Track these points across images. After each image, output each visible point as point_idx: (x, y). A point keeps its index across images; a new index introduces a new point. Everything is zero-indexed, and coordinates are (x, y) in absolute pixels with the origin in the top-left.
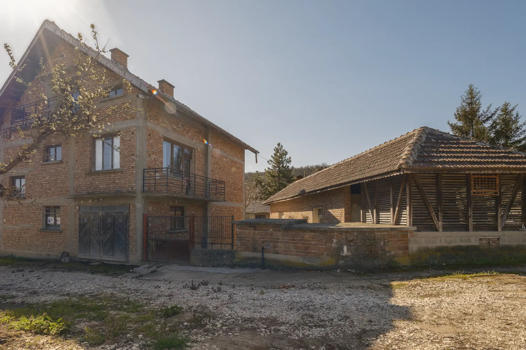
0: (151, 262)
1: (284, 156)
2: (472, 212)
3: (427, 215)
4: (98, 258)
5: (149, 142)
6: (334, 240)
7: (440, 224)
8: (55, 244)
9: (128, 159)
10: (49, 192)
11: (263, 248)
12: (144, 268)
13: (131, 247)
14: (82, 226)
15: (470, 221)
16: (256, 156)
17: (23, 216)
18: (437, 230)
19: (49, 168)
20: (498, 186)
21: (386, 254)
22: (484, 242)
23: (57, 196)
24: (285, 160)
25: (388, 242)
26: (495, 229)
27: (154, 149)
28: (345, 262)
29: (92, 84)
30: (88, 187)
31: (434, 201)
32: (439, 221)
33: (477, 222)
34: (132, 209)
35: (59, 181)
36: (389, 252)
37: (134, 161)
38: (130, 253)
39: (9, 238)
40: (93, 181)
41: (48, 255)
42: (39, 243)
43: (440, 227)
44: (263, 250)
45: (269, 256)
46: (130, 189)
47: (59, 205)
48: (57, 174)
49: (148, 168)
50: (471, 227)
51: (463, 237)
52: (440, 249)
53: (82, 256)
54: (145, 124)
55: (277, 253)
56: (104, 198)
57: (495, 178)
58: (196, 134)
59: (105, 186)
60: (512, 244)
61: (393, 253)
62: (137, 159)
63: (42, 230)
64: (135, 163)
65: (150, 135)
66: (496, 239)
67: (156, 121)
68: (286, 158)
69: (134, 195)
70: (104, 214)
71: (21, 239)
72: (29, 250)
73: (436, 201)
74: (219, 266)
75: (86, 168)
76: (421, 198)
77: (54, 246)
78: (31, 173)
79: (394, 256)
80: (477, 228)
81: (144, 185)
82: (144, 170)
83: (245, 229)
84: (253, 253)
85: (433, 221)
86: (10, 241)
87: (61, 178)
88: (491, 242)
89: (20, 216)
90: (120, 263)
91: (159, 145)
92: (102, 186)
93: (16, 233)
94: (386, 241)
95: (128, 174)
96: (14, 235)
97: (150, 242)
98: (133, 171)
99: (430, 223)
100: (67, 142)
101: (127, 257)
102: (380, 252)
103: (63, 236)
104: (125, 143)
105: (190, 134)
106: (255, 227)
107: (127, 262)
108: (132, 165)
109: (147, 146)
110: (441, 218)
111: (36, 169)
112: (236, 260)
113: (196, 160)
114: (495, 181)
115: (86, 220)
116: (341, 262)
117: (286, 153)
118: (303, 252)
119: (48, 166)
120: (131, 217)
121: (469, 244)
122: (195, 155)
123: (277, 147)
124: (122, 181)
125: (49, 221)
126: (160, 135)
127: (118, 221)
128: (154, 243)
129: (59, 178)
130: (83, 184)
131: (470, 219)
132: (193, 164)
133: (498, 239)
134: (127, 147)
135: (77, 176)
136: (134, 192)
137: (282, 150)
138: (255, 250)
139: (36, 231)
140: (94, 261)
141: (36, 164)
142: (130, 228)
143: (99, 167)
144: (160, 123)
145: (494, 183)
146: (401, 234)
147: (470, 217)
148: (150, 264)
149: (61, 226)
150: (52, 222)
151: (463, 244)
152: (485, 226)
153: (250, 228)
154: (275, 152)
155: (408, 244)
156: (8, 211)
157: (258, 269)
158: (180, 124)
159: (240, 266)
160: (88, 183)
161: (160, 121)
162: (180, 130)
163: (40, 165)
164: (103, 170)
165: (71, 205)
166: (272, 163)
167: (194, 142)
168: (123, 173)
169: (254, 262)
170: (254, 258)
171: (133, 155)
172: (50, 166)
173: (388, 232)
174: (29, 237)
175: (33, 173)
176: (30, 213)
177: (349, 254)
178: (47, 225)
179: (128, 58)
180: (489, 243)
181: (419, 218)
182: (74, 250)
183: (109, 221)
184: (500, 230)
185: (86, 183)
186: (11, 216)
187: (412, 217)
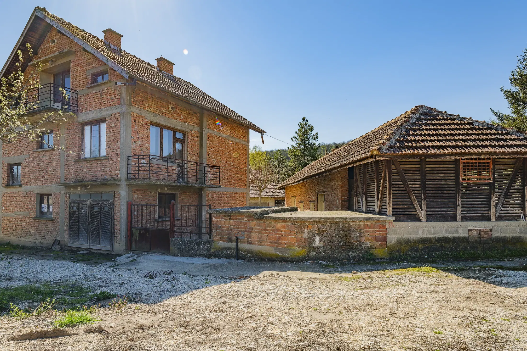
0: (134, 251)
1: (310, 132)
2: (460, 200)
3: (409, 203)
4: (86, 247)
5: (134, 128)
6: (305, 230)
7: (423, 214)
8: (48, 232)
9: (113, 146)
10: (42, 179)
11: (237, 238)
12: (126, 257)
13: (116, 236)
14: (72, 214)
15: (458, 210)
16: (262, 136)
17: (19, 204)
18: (419, 220)
19: (43, 155)
20: (491, 171)
21: (361, 246)
22: (474, 233)
23: (49, 183)
24: (311, 136)
25: (364, 233)
26: (489, 219)
27: (139, 135)
28: (317, 253)
29: (81, 69)
30: (77, 175)
31: (418, 189)
32: (422, 210)
33: (467, 211)
34: (117, 197)
35: (52, 169)
36: (366, 243)
37: (119, 148)
38: (115, 242)
39: (7, 226)
40: (81, 168)
41: (42, 243)
42: (34, 231)
43: (424, 217)
44: (237, 240)
45: (243, 246)
46: (115, 176)
47: (51, 193)
48: (49, 162)
49: (133, 155)
50: (459, 217)
51: (449, 227)
52: (423, 241)
53: (71, 244)
54: (129, 109)
55: (250, 243)
56: (91, 185)
57: (488, 163)
58: (189, 116)
59: (92, 174)
60: (507, 235)
61: (369, 244)
62: (121, 146)
63: (36, 218)
64: (119, 150)
65: (135, 121)
66: (488, 230)
67: (142, 106)
68: (312, 135)
69: (119, 183)
70: (91, 202)
71: (18, 226)
72: (25, 237)
73: (420, 189)
74: (196, 256)
75: (75, 155)
76: (402, 186)
77: (47, 234)
78: (27, 160)
79: (371, 247)
80: (465, 218)
81: (128, 172)
82: (128, 157)
83: (222, 218)
84: (229, 243)
85: (416, 211)
86: (8, 229)
87: (53, 165)
88: (481, 233)
89: (16, 204)
90: (106, 252)
91: (146, 130)
92: (89, 174)
93: (14, 221)
94: (362, 231)
95: (113, 162)
96: (11, 222)
97: (134, 232)
98: (118, 158)
99: (413, 213)
100: (58, 129)
101: (112, 246)
102: (355, 244)
103: (55, 224)
104: (110, 130)
105: (182, 117)
106: (229, 216)
107: (112, 251)
108: (117, 153)
109: (132, 133)
110: (424, 207)
111: (30, 157)
112: (212, 250)
113: (189, 144)
114: (488, 166)
115: (75, 208)
116: (313, 253)
117: (312, 129)
118: (274, 243)
119: (41, 153)
120: (116, 205)
121: (456, 235)
122: (188, 139)
123: (301, 122)
124: (108, 168)
125: (43, 209)
126: (147, 120)
127: (104, 209)
128: (138, 231)
129: (51, 165)
130: (73, 171)
131: (458, 208)
132: (186, 149)
133: (491, 230)
134: (113, 134)
135: (67, 164)
136: (119, 180)
137: (307, 125)
138: (230, 240)
139: (31, 218)
140: (83, 249)
141: (31, 151)
142: (116, 216)
143: (87, 154)
144: (146, 107)
145: (486, 168)
146: (378, 224)
147: (459, 205)
148: (133, 253)
149: (53, 214)
150: (46, 210)
151: (450, 235)
152: (477, 216)
153: (225, 217)
154: (299, 128)
155: (387, 235)
156: (6, 199)
157: (233, 260)
158: (170, 107)
159: (216, 257)
160: (77, 170)
161: (147, 105)
162: (170, 113)
163: (34, 152)
164: (91, 158)
165: (62, 192)
166: (297, 140)
167: (186, 124)
168: (109, 160)
169: (229, 252)
170: (230, 249)
171: (118, 142)
172: (44, 153)
173: (363, 221)
174: (24, 225)
175: (28, 160)
176: (26, 201)
177: (322, 245)
178: (41, 213)
179: (122, 38)
180: (480, 234)
181: (400, 207)
182: (65, 238)
183: (96, 209)
184: (493, 219)
185: (75, 171)
186: (9, 204)
187: (391, 206)
